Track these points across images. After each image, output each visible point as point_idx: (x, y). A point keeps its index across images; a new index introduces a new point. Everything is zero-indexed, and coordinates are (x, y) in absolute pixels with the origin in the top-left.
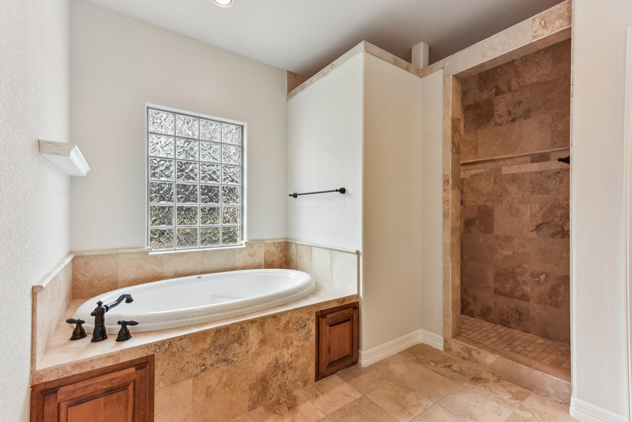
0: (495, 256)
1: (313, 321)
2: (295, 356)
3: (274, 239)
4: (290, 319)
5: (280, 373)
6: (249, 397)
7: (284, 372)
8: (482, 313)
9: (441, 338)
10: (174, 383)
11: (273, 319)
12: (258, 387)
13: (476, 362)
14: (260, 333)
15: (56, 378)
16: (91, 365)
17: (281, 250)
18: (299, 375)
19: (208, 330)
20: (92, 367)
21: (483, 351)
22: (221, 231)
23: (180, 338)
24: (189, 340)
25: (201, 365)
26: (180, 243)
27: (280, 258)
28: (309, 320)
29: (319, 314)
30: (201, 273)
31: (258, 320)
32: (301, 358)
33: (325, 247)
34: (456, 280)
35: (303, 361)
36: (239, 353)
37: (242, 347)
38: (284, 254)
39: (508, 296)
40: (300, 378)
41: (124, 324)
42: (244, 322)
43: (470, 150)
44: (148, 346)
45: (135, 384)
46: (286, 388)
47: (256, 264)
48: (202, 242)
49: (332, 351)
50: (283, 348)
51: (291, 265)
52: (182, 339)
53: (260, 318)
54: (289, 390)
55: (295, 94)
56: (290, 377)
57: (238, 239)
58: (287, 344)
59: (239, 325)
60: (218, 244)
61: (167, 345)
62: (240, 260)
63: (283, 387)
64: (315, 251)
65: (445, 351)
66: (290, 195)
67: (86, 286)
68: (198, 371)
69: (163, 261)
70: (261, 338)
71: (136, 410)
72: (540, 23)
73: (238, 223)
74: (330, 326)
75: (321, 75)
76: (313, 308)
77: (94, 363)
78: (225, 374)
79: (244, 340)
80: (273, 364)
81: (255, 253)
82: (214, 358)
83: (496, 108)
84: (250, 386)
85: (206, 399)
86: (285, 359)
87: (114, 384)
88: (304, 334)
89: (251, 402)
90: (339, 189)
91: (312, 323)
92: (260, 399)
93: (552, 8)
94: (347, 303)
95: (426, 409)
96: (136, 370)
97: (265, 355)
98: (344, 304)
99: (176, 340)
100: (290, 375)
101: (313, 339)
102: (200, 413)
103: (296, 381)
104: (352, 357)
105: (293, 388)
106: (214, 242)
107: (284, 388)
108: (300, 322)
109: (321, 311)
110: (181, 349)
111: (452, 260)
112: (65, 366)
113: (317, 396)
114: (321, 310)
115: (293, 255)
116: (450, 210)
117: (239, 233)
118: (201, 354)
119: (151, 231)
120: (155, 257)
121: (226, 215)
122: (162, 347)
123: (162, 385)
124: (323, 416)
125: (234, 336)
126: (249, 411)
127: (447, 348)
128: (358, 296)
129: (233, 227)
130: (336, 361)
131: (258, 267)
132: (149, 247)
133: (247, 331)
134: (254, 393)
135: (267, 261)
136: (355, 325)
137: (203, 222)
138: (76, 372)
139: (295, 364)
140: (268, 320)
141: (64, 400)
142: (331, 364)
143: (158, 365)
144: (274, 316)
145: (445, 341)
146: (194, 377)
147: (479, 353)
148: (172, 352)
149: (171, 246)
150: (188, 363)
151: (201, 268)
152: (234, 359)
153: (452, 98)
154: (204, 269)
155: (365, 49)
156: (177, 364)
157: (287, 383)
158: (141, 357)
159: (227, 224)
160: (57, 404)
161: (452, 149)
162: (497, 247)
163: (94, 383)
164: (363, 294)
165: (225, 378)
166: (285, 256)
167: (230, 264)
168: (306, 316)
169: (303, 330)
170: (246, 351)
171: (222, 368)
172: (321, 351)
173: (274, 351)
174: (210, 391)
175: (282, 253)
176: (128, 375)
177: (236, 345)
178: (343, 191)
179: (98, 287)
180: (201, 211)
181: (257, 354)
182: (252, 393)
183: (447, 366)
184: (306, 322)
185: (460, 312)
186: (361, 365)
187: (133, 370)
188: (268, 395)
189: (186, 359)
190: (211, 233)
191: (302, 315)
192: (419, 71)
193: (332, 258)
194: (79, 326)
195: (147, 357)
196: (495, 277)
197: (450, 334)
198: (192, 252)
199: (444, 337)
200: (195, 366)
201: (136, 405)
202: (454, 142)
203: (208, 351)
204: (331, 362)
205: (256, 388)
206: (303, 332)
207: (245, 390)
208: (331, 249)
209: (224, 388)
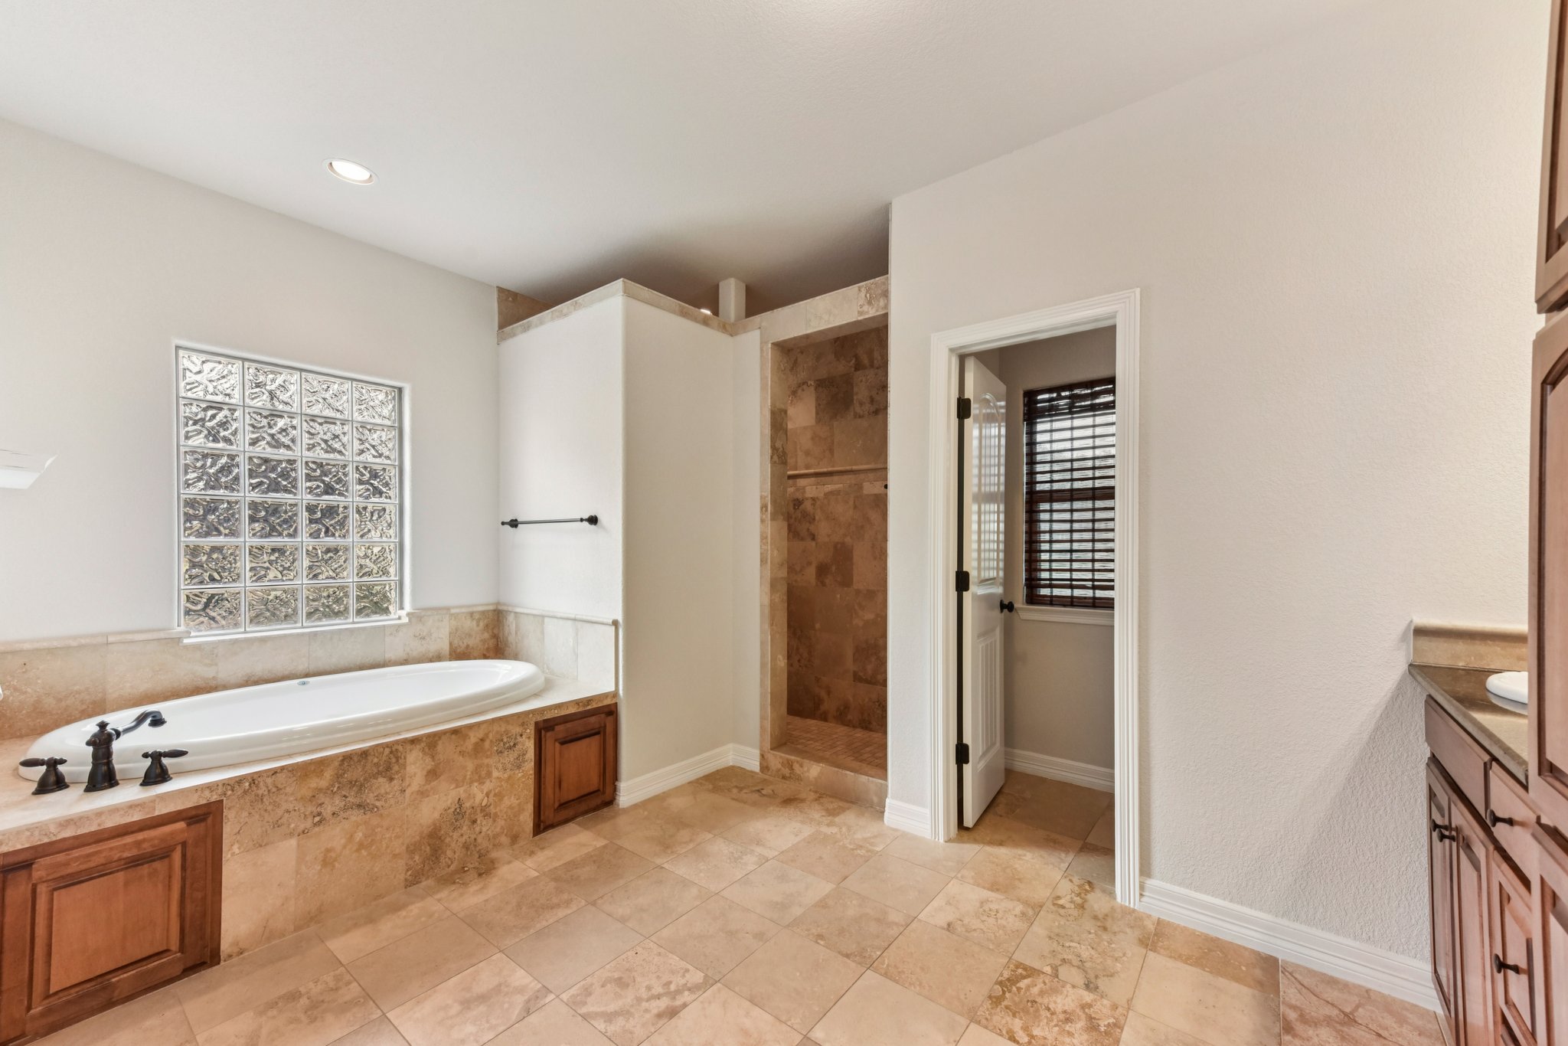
0: (856, 621)
1: (529, 738)
2: (495, 795)
3: (469, 606)
4: (487, 735)
5: (465, 823)
6: (407, 864)
7: (474, 822)
8: (838, 713)
9: (757, 752)
10: (261, 846)
11: (453, 736)
12: (423, 847)
13: (798, 779)
14: (428, 760)
15: (27, 846)
16: (99, 821)
17: (487, 626)
18: (502, 827)
19: (326, 756)
20: (99, 825)
21: (806, 762)
22: (353, 593)
23: (273, 772)
24: (290, 774)
25: (314, 814)
26: (255, 619)
27: (484, 641)
28: (521, 735)
29: (541, 725)
30: (307, 675)
31: (424, 739)
32: (506, 798)
33: (566, 616)
34: (780, 660)
35: (510, 803)
36: (386, 793)
37: (393, 783)
38: (493, 633)
39: (869, 682)
40: (505, 831)
41: (156, 757)
42: (397, 742)
43: (824, 451)
44: (210, 787)
45: (185, 848)
46: (477, 849)
47: (431, 655)
48: (310, 615)
49: (564, 785)
50: (471, 782)
51: (505, 652)
52: (276, 772)
53: (428, 736)
54: (482, 851)
55: (514, 335)
56: (484, 829)
57: (391, 608)
58: (480, 776)
59: (387, 747)
60: (347, 618)
61: (247, 784)
62: (395, 648)
63: (472, 846)
64: (550, 626)
65: (762, 772)
66: (503, 523)
67: (24, 712)
68: (309, 823)
69: (216, 656)
70: (429, 767)
71: (187, 891)
72: (866, 296)
73: (393, 576)
74: (562, 743)
75: (557, 313)
76: (531, 715)
77: (103, 818)
78: (360, 828)
79: (397, 772)
80: (453, 810)
81: (430, 634)
82: (338, 801)
83: (856, 389)
84: (408, 847)
85: (323, 870)
86: (476, 801)
87: (145, 849)
88: (512, 759)
89: (410, 872)
90: (587, 517)
91: (527, 740)
92: (427, 868)
93: (877, 279)
94: (595, 706)
95: (699, 844)
96: (188, 825)
97: (437, 796)
98: (589, 707)
99: (265, 775)
100: (485, 826)
101: (530, 766)
102: (311, 893)
103: (496, 836)
104: (604, 793)
105: (491, 847)
106: (337, 614)
107: (473, 849)
108: (505, 740)
109: (545, 721)
110: (274, 790)
111: (772, 630)
112: (46, 825)
113: (532, 853)
114: (546, 718)
115: (510, 633)
116: (769, 552)
117: (393, 596)
118: (314, 796)
119: (187, 596)
120: (198, 647)
121: (363, 561)
122: (237, 787)
123: (237, 850)
124: (537, 874)
125: (377, 765)
126: (406, 888)
127: (764, 768)
128: (615, 694)
129: (381, 585)
130: (573, 800)
131: (438, 658)
132: (182, 628)
133: (403, 757)
134: (417, 858)
135: (456, 647)
136: (610, 741)
137: (311, 576)
138: (68, 833)
139: (495, 807)
140: (443, 737)
141: (44, 880)
142: (563, 805)
143: (230, 817)
144: (455, 731)
145: (762, 756)
146: (299, 835)
147: (801, 766)
148: (258, 795)
149: (236, 625)
150: (288, 811)
151: (306, 665)
152: (378, 804)
153: (771, 379)
154: (312, 668)
155: (625, 292)
156: (266, 815)
157: (479, 840)
158: (196, 805)
159: (365, 579)
160: (31, 885)
161: (772, 458)
162: (856, 607)
163: (106, 849)
164: (623, 690)
165: (360, 834)
166: (495, 637)
167: (374, 654)
168: (516, 730)
169: (511, 752)
170: (401, 790)
171: (353, 818)
172: (544, 784)
173: (453, 789)
174: (331, 857)
175: (488, 632)
176: (172, 833)
177: (381, 780)
178: (593, 520)
179: (58, 714)
180: (307, 554)
181: (423, 794)
182: (412, 858)
183: (754, 791)
184: (516, 739)
185: (786, 710)
186: (618, 805)
187: (181, 825)
188: (442, 859)
189: (285, 806)
190: (329, 596)
191: (510, 727)
192: (727, 326)
193: (577, 634)
194: (52, 769)
195: (208, 805)
196: (854, 654)
197: (768, 745)
198: (285, 636)
199: (761, 750)
200: (303, 816)
201: (188, 883)
202: (775, 446)
203: (329, 791)
204: (562, 801)
205: (421, 850)
206: (511, 756)
207: (399, 854)
208: (575, 620)
209: (358, 850)
